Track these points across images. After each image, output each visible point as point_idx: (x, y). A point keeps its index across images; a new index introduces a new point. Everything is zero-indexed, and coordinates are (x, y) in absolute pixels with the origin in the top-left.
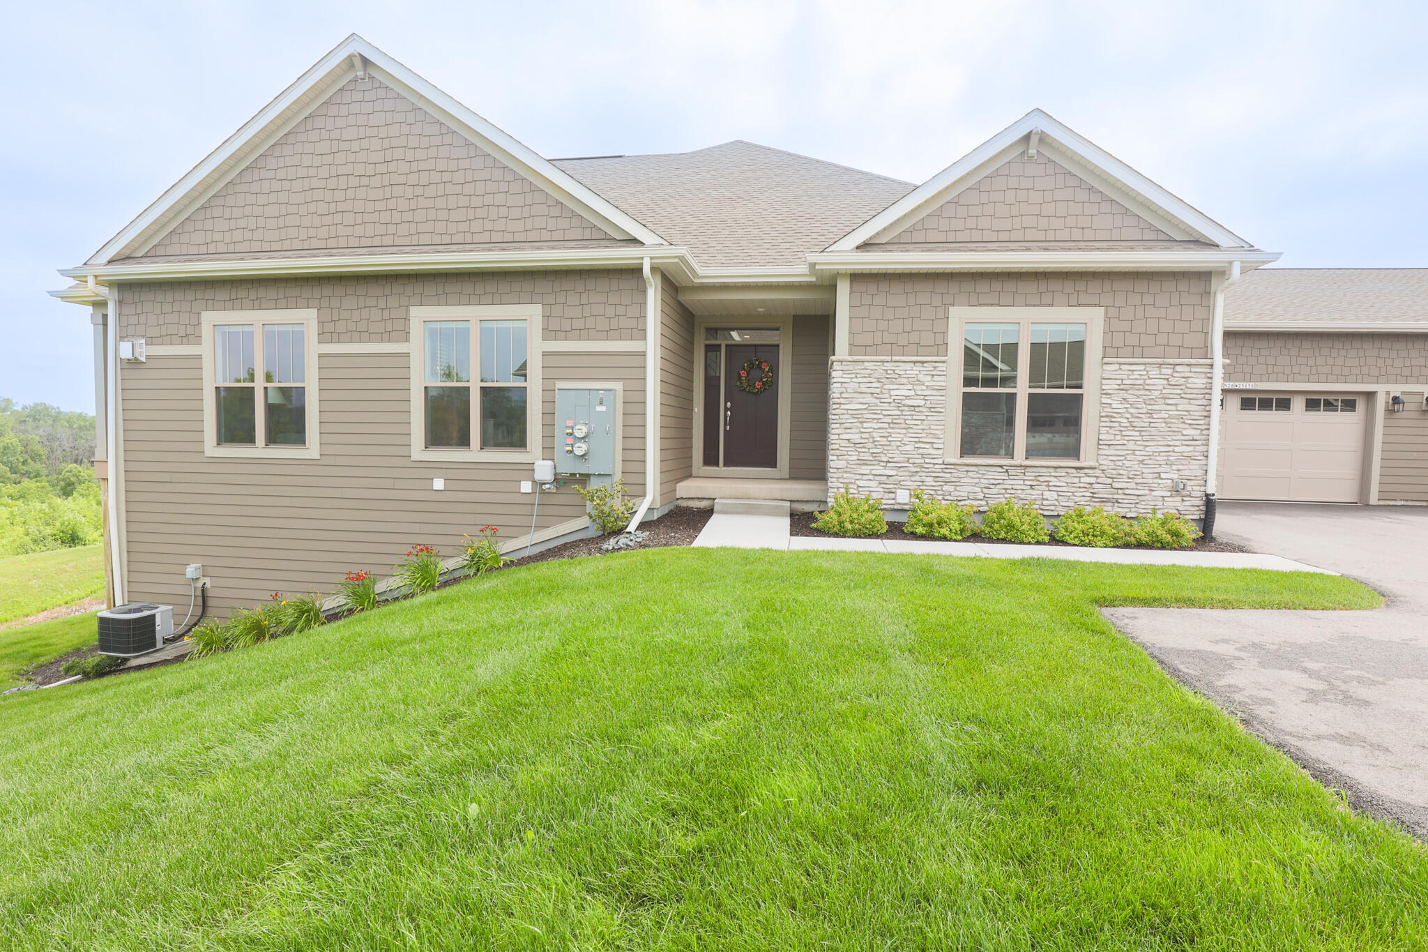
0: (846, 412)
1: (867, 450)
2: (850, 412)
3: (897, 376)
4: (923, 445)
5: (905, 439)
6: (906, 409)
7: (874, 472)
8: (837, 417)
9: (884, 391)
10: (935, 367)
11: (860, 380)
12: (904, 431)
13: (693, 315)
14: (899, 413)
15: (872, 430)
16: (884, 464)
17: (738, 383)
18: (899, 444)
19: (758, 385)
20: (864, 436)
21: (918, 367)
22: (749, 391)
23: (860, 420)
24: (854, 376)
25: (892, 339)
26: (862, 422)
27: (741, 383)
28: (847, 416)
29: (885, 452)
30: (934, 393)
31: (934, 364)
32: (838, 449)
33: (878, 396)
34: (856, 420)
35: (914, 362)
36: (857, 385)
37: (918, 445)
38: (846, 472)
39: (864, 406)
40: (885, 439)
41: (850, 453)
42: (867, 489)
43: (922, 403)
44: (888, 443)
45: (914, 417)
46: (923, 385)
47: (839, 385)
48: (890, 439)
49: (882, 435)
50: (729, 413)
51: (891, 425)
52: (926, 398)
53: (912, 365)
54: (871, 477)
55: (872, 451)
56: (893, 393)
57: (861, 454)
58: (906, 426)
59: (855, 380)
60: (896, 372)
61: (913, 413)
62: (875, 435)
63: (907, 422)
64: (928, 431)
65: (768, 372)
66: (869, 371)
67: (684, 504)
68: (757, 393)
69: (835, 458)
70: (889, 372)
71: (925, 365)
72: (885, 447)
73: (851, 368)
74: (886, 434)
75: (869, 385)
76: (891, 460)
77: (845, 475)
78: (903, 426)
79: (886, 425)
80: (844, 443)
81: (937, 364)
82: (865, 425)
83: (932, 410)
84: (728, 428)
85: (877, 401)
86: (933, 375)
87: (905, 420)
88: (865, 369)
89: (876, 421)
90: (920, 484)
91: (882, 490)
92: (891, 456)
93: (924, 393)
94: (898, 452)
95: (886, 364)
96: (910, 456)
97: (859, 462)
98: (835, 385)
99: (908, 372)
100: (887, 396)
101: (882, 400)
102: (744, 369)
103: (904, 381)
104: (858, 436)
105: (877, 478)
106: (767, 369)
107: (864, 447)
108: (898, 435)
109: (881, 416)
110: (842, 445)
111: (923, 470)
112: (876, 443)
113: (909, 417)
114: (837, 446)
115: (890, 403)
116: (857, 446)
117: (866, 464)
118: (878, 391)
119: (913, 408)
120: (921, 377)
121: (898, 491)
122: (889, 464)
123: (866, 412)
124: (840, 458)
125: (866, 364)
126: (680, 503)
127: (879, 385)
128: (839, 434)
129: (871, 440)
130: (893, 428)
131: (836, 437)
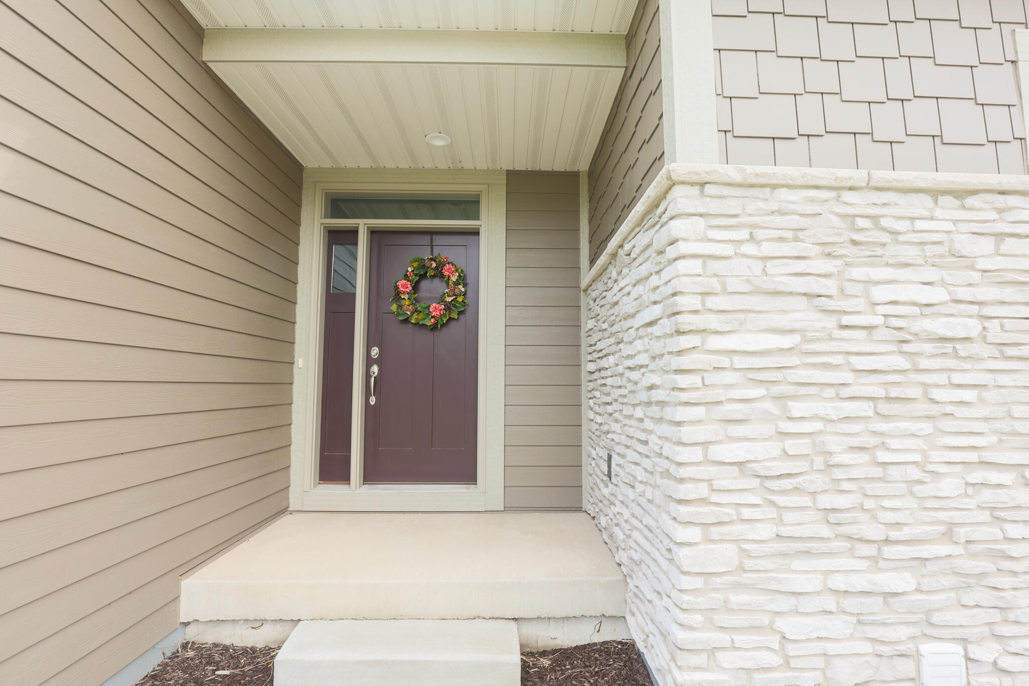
0: (725, 362)
1: (806, 501)
2: (740, 362)
3: (885, 238)
4: (994, 477)
5: (937, 456)
6: (928, 348)
7: (838, 582)
8: (695, 380)
9: (850, 288)
10: (1000, 211)
11: (768, 249)
12: (926, 427)
13: (299, 167)
14: (902, 363)
15: (818, 426)
16: (871, 550)
17: (394, 307)
18: (915, 473)
19: (436, 309)
20: (791, 445)
21: (948, 208)
22: (417, 324)
23: (776, 390)
24: (744, 234)
25: (856, 118)
26: (780, 399)
27: (400, 307)
28: (730, 377)
29: (869, 504)
30: (1009, 293)
31: (1000, 200)
32: (704, 501)
33: (831, 304)
34: (760, 392)
35: (935, 193)
36: (757, 267)
37: (977, 476)
38: (739, 587)
39: (786, 342)
40: (864, 458)
41: (747, 513)
42: (818, 647)
43: (973, 327)
44: (878, 472)
45: (957, 378)
46: (972, 267)
47: (695, 266)
48: (883, 456)
49: (855, 441)
50: (375, 369)
51: (884, 408)
52: (988, 311)
53: (927, 200)
54: (830, 602)
55: (825, 501)
56: (880, 293)
57: (788, 517)
58: (935, 410)
59: (749, 249)
60: (884, 222)
61: (950, 363)
62: (834, 444)
63: (937, 394)
64: (1005, 426)
65: (457, 283)
66: (795, 221)
67: (209, 637)
68: (434, 328)
69: (693, 534)
70: (861, 223)
71: (970, 201)
72: (869, 488)
73: (732, 206)
74: (872, 441)
75: (801, 266)
76: (894, 535)
77: (737, 599)
78: (923, 408)
79: (865, 408)
80: (727, 479)
81: (1012, 200)
82: (797, 408)
83: (1011, 352)
84: (373, 401)
85: (830, 322)
86: (1000, 236)
87: (926, 386)
88: (780, 212)
89: (830, 392)
90: (996, 616)
91: (867, 647)
92: (891, 517)
93: (981, 293)
94: (912, 503)
95: (848, 196)
96: (957, 517)
97: (782, 546)
98: (682, 266)
99: (920, 225)
100: (860, 304)
101: (846, 320)
102: (406, 277)
103: (911, 253)
104: (773, 448)
105: (850, 604)
106: (454, 278)
107: (796, 489)
108: (910, 443)
109: (846, 376)
110: (717, 484)
111: (1006, 565)
112: (839, 474)
113: (941, 379)
114: (703, 490)
115: (870, 328)
116: (770, 484)
117: (807, 553)
118: (830, 286)
119: (948, 347)
120: (965, 244)
121: (926, 648)
122: (889, 551)
123: (795, 360)
124: (715, 532)
125: (783, 193)
126: (192, 634)
127: (829, 266)
128: (705, 444)
129: (819, 462)
130: (886, 417)
131: (697, 454)
